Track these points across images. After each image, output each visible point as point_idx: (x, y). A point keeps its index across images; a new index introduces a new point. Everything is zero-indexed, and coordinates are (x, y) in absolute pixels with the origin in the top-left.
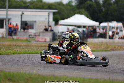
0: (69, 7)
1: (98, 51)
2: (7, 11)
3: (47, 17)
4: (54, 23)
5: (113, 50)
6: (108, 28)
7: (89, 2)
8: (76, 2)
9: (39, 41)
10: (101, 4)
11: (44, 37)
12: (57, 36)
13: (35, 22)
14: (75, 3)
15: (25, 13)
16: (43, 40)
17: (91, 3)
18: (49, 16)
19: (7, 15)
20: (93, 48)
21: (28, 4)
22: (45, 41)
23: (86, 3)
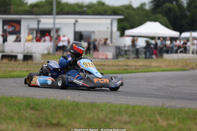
0: (140, 12)
1: (172, 71)
2: (54, 18)
3: (109, 26)
4: (118, 33)
5: (193, 69)
6: (191, 39)
7: (168, 4)
8: (151, 4)
9: (98, 58)
10: (185, 7)
11: (105, 53)
12: (122, 51)
13: (94, 32)
14: (150, 7)
15: (80, 21)
16: (104, 57)
17: (171, 6)
18: (111, 24)
19: (54, 23)
20: (167, 66)
21: (85, 9)
22: (107, 59)
23: (164, 6)
